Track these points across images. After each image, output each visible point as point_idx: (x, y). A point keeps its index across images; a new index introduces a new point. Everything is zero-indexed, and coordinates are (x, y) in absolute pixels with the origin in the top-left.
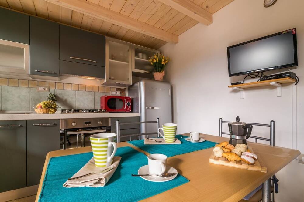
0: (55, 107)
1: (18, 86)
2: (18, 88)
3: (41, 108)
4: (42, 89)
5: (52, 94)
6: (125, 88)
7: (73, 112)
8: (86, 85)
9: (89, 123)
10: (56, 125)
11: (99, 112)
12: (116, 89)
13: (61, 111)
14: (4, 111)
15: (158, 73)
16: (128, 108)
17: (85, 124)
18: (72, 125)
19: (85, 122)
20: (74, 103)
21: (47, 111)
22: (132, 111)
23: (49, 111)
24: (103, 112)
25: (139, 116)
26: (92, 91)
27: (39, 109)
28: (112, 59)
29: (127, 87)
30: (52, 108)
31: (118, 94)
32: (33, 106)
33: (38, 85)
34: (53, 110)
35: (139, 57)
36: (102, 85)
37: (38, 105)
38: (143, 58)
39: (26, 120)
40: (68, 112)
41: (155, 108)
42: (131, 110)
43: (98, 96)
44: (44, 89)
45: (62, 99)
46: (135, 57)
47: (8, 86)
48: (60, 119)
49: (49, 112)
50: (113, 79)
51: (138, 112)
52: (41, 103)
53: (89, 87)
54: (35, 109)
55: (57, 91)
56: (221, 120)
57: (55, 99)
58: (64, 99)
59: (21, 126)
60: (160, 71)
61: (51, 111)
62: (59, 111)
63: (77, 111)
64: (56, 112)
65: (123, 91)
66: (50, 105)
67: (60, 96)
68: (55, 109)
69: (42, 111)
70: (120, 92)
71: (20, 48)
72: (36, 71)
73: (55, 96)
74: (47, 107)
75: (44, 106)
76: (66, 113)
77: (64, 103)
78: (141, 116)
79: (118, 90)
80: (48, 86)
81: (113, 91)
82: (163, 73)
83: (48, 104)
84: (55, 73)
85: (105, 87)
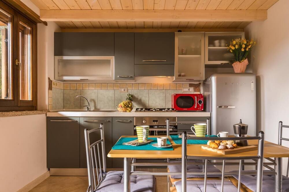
0: (132, 106)
1: (107, 89)
2: (107, 90)
3: (122, 107)
4: (123, 90)
5: (130, 94)
6: (200, 84)
7: (144, 111)
8: (158, 84)
9: (157, 121)
10: (131, 122)
11: (167, 111)
12: (188, 84)
13: (135, 110)
14: (99, 109)
15: (238, 63)
16: (200, 106)
17: (153, 122)
18: (143, 122)
19: (153, 120)
20: (147, 102)
21: (125, 110)
22: (205, 110)
23: (127, 109)
24: (171, 111)
25: (210, 116)
26: (164, 89)
27: (120, 108)
28: (183, 54)
29: (202, 82)
30: (129, 107)
31: (191, 91)
32: (117, 106)
33: (120, 87)
34: (130, 109)
35: (214, 46)
36: (173, 82)
37: (120, 105)
38: (220, 46)
39: (112, 117)
40: (140, 111)
41: (229, 107)
42: (203, 109)
43: (170, 94)
44: (124, 90)
45: (137, 99)
46: (209, 46)
47: (101, 89)
48: (134, 117)
49: (127, 111)
50: (183, 76)
51: (209, 111)
52: (122, 103)
53: (161, 85)
54: (118, 108)
55: (134, 91)
56: (280, 123)
57: (132, 98)
58: (139, 98)
59: (109, 121)
60: (241, 60)
61: (128, 110)
62: (134, 110)
63: (149, 110)
64: (132, 110)
65: (196, 87)
66: (128, 105)
67: (136, 96)
68: (131, 108)
69: (122, 109)
70: (193, 88)
71: (108, 60)
72: (118, 76)
73: (132, 96)
74: (125, 107)
75: (123, 105)
76: (139, 112)
77: (139, 102)
78: (211, 116)
79: (191, 85)
80: (127, 87)
81: (185, 88)
82: (246, 61)
83: (126, 104)
84: (131, 77)
85: (176, 84)
